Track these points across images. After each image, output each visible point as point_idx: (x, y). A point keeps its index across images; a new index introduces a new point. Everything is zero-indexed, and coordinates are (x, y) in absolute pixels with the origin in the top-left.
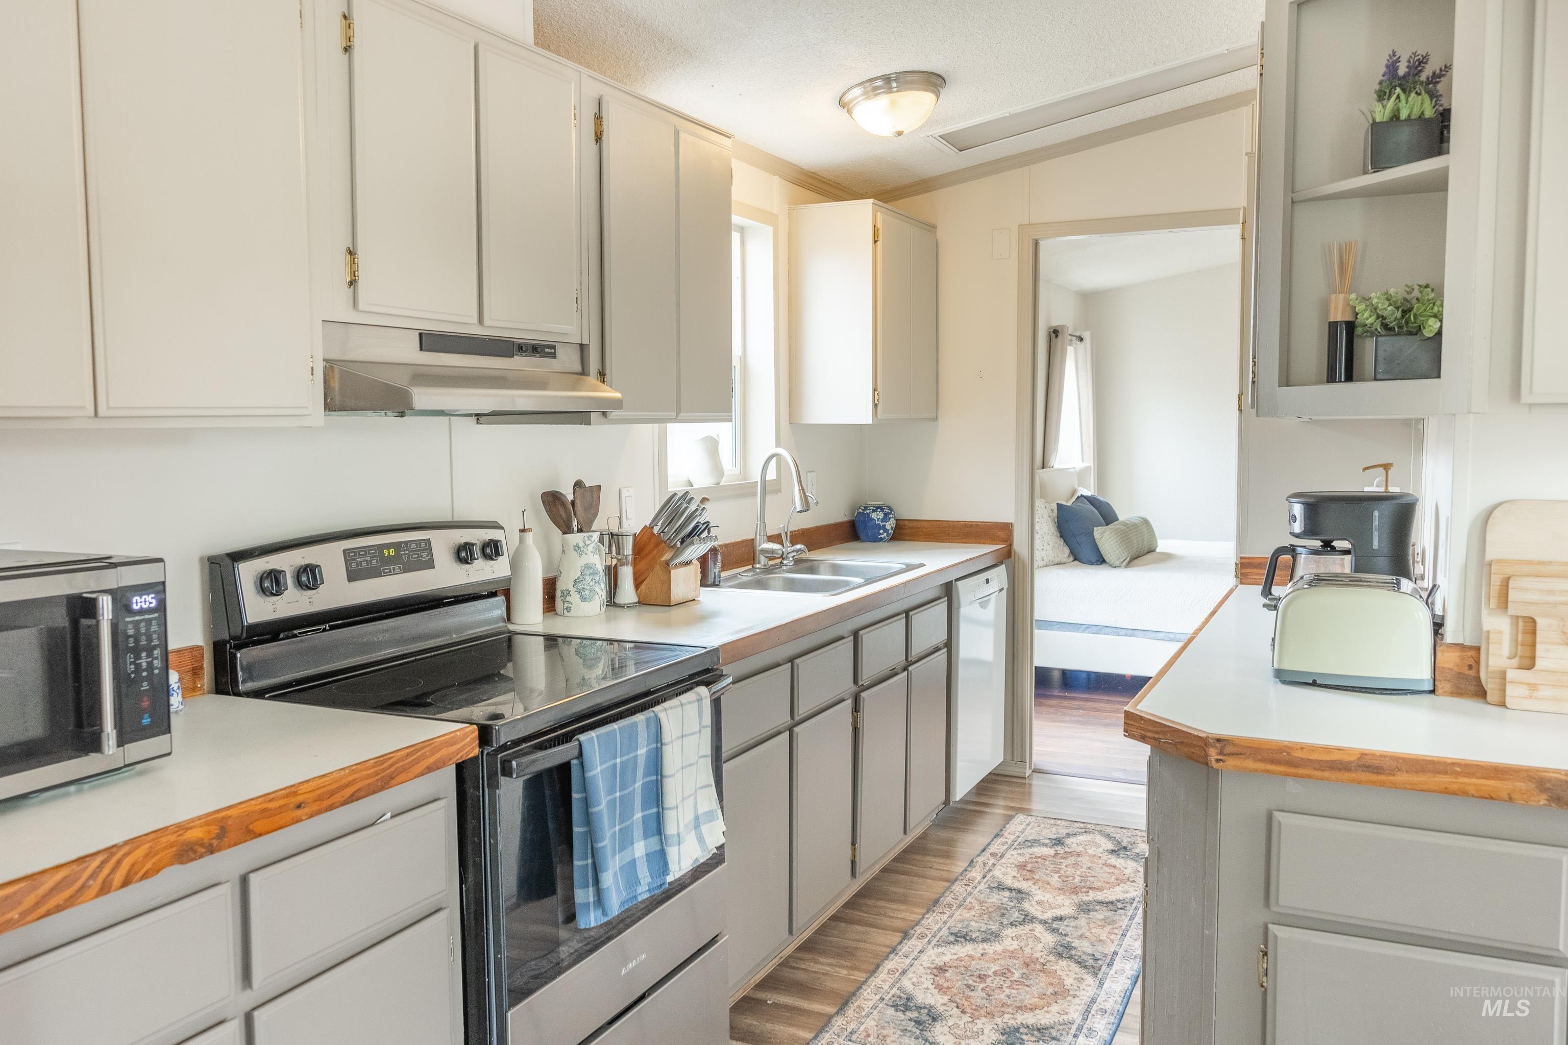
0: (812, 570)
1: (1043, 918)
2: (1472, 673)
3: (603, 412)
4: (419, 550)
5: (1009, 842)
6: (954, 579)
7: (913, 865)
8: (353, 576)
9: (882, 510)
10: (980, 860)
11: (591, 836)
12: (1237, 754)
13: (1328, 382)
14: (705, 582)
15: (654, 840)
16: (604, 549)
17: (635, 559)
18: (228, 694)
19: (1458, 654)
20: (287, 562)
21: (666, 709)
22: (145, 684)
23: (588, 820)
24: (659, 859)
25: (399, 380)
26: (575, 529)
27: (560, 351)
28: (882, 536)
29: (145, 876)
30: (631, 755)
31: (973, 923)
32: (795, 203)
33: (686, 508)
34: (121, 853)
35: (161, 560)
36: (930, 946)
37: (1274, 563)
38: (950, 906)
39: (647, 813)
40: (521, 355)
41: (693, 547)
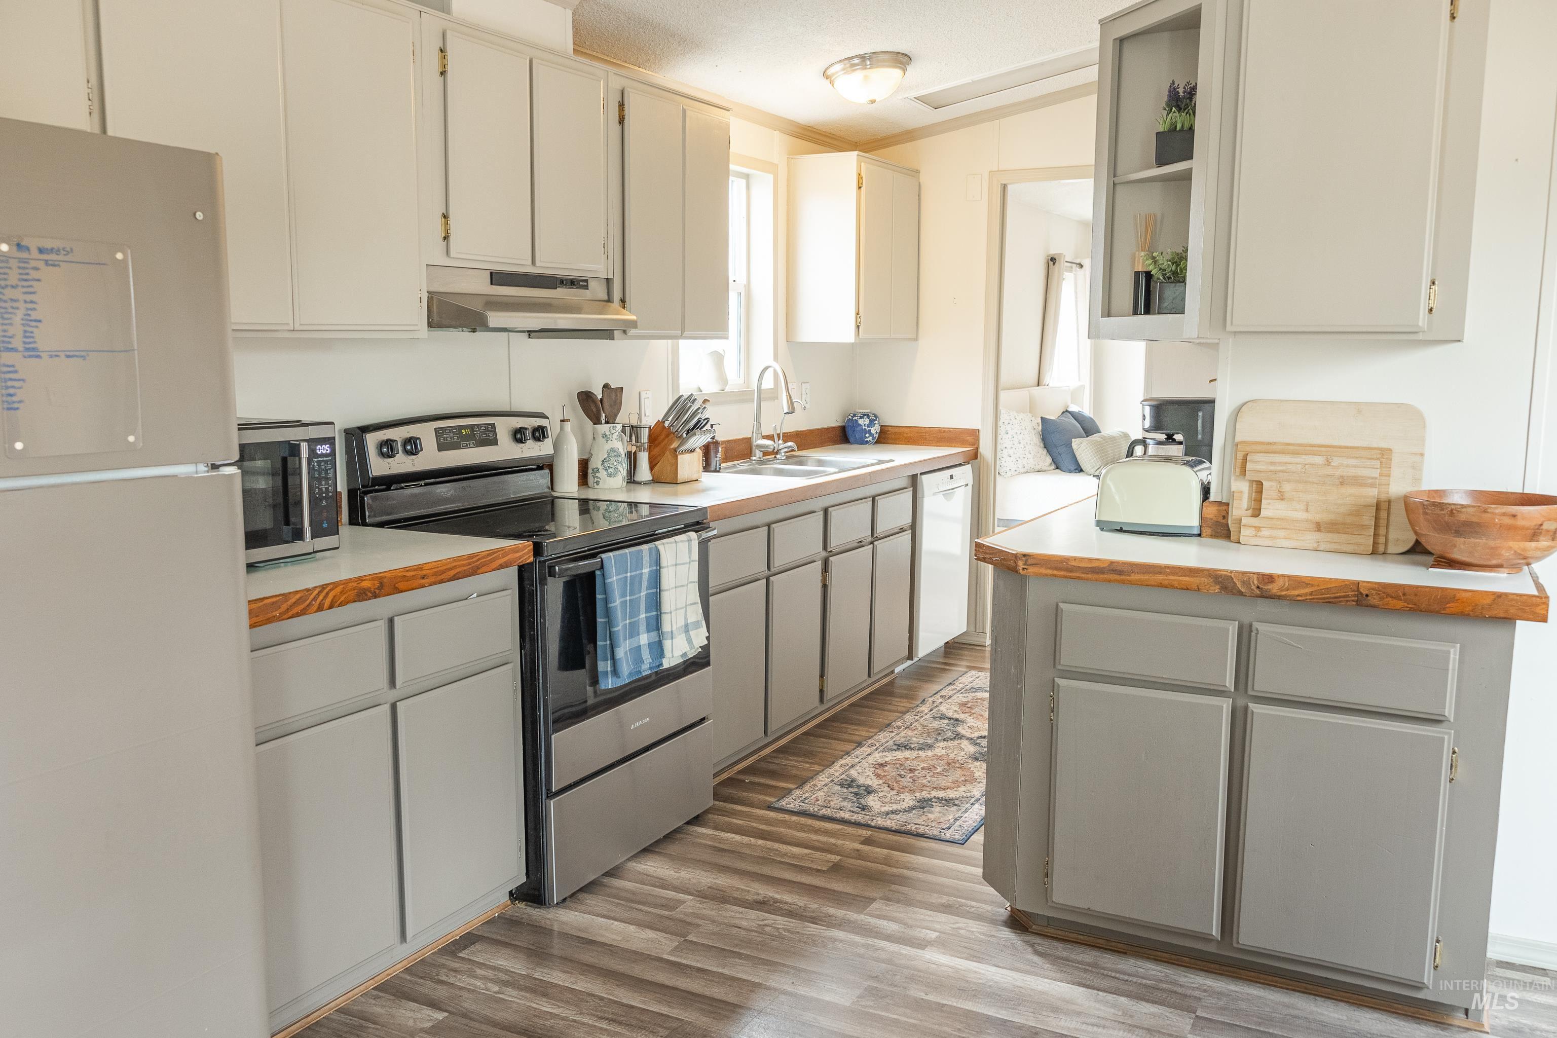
0: (801, 463)
1: (970, 736)
2: (1223, 521)
3: (624, 330)
4: (487, 431)
5: (958, 688)
6: (919, 473)
7: (876, 702)
8: (441, 447)
9: (868, 417)
10: (931, 700)
11: (610, 624)
12: (1035, 564)
13: (1133, 314)
14: (707, 468)
15: (654, 634)
16: (626, 438)
17: (650, 447)
18: (359, 525)
19: (1216, 508)
20: (398, 434)
21: (663, 544)
22: (324, 501)
23: (608, 613)
24: (658, 648)
25: (477, 306)
26: (603, 422)
27: (592, 284)
28: (868, 439)
29: (340, 605)
30: (638, 572)
31: (914, 739)
32: (793, 153)
33: (691, 406)
34: (329, 588)
35: (332, 423)
36: (877, 751)
37: (1131, 451)
38: (899, 728)
39: (649, 615)
40: (562, 287)
41: (695, 438)
